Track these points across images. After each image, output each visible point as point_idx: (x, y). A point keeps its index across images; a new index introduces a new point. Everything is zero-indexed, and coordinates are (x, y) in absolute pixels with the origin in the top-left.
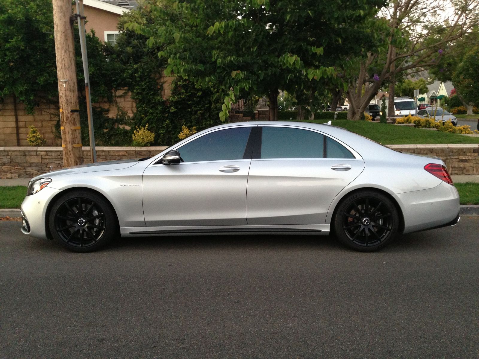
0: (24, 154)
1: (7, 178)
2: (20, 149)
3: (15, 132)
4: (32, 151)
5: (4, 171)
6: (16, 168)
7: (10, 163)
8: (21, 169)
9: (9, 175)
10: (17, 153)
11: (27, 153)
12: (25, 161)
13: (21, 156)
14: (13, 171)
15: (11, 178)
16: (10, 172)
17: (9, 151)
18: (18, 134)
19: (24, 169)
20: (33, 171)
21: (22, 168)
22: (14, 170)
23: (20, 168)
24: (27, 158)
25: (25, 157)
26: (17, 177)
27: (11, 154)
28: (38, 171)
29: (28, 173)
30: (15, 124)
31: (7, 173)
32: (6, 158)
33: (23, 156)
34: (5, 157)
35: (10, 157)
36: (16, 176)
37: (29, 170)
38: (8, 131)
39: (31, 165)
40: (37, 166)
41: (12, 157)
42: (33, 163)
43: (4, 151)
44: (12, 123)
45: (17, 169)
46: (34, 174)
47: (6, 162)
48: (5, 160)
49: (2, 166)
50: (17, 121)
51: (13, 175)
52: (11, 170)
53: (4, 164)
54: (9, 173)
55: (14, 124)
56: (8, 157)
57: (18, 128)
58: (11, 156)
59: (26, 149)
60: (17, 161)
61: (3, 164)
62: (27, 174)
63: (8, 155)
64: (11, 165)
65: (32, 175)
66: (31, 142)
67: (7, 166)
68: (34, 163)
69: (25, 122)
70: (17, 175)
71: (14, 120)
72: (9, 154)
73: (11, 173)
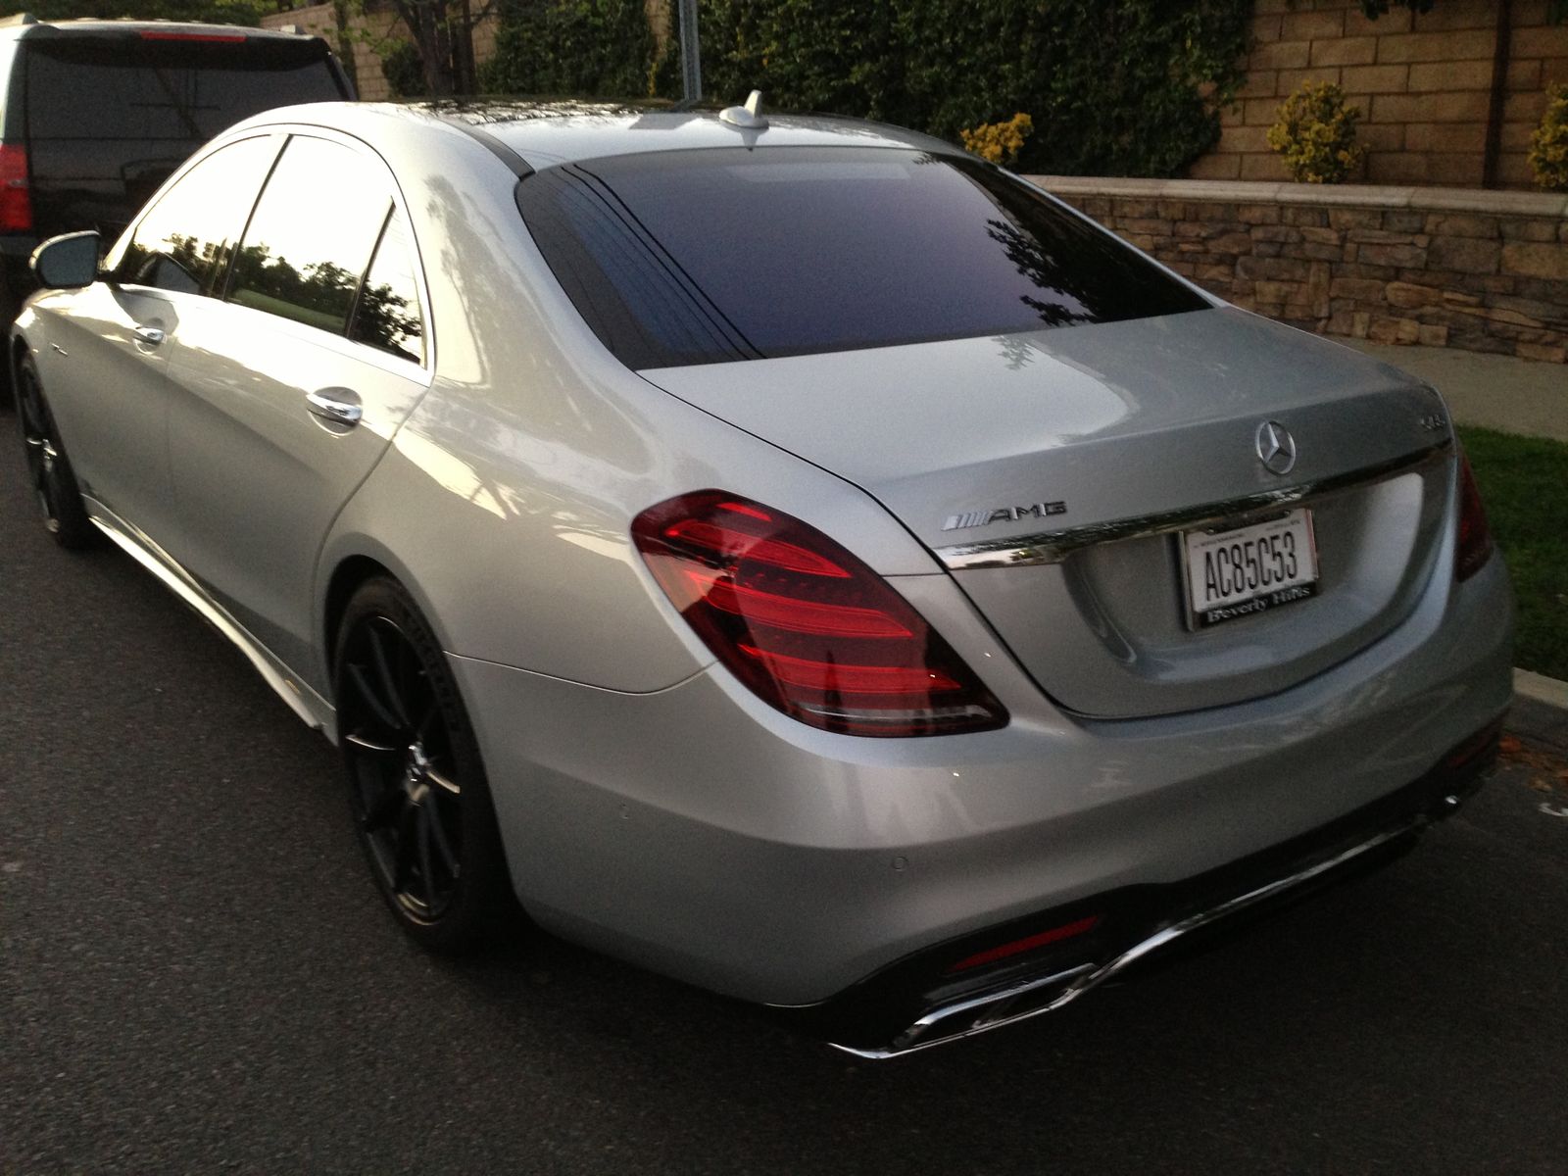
0: (1499, 229)
1: (1398, 341)
2: (1482, 206)
3: (1484, 113)
4: (1536, 218)
5: (1391, 305)
6: (1447, 295)
7: (1426, 268)
8: (1467, 304)
9: (1408, 328)
10: (1464, 224)
11: (1509, 229)
12: (1493, 267)
13: (1481, 238)
14: (1428, 310)
15: (1417, 343)
16: (1417, 312)
17: (1430, 211)
18: (1496, 121)
19: (1482, 305)
20: (1521, 319)
21: (1472, 300)
22: (1436, 305)
23: (1460, 297)
24: (1508, 251)
25: (1494, 245)
26: (1442, 342)
27: (1437, 225)
28: (1547, 326)
29: (1499, 326)
30: (1490, 75)
31: (1402, 316)
32: (1412, 244)
33: (1491, 239)
34: (1409, 239)
35: (1430, 243)
36: (1436, 337)
37: (1506, 314)
38: (1453, 108)
39: (1518, 288)
40: (1544, 298)
41: (1439, 241)
42: (1529, 279)
43: (1410, 210)
44: (1479, 66)
45: (1448, 301)
46: (1527, 336)
47: (1409, 265)
48: (1404, 255)
49: (1388, 280)
50: (1503, 59)
51: (1427, 331)
52: (1422, 305)
53: (1397, 273)
54: (1411, 319)
55: (1481, 75)
56: (1422, 241)
57: (1500, 91)
58: (1432, 237)
59: (1506, 207)
60: (1458, 266)
61: (1392, 272)
62: (1492, 335)
63: (1421, 231)
64: (1427, 279)
65: (1516, 340)
66: (1542, 170)
67: (1404, 285)
68: (1538, 279)
69: (1542, 60)
70: (1443, 331)
71: (1490, 51)
72: (1429, 228)
73: (1421, 319)
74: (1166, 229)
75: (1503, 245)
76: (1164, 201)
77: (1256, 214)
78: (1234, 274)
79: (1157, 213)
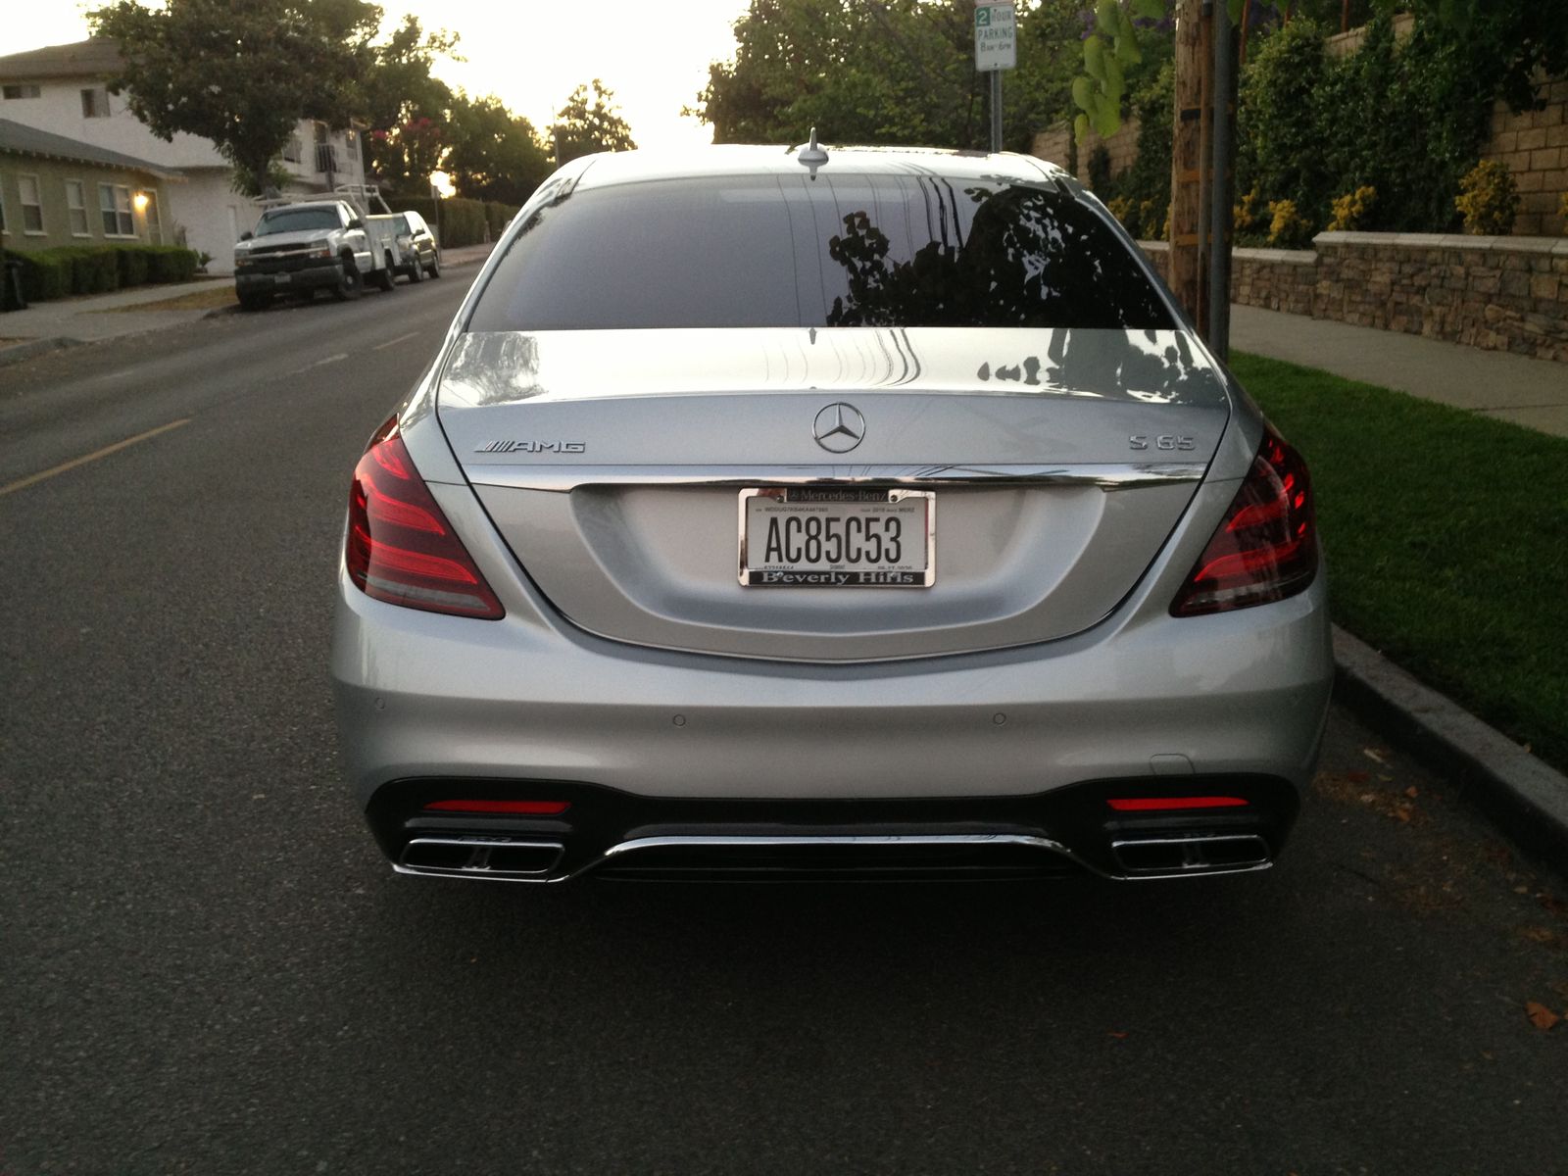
0: (1529, 264)
1: (1487, 347)
7: (1500, 293)
11: (1533, 264)
12: (1526, 292)
13: (1521, 270)
16: (1496, 326)
19: (1522, 319)
27: (1505, 262)
29: (1527, 335)
31: (1491, 329)
32: (1494, 277)
33: (1526, 271)
34: (1493, 273)
39: (1536, 306)
42: (1540, 300)
49: (1485, 302)
51: (1499, 340)
62: (1524, 341)
63: (1498, 266)
67: (1493, 306)
68: (1543, 298)
72: (1501, 264)
73: (1498, 331)
74: (1396, 268)
75: (1531, 276)
76: (1395, 248)
77: (1432, 256)
78: (1423, 301)
79: (1393, 258)
